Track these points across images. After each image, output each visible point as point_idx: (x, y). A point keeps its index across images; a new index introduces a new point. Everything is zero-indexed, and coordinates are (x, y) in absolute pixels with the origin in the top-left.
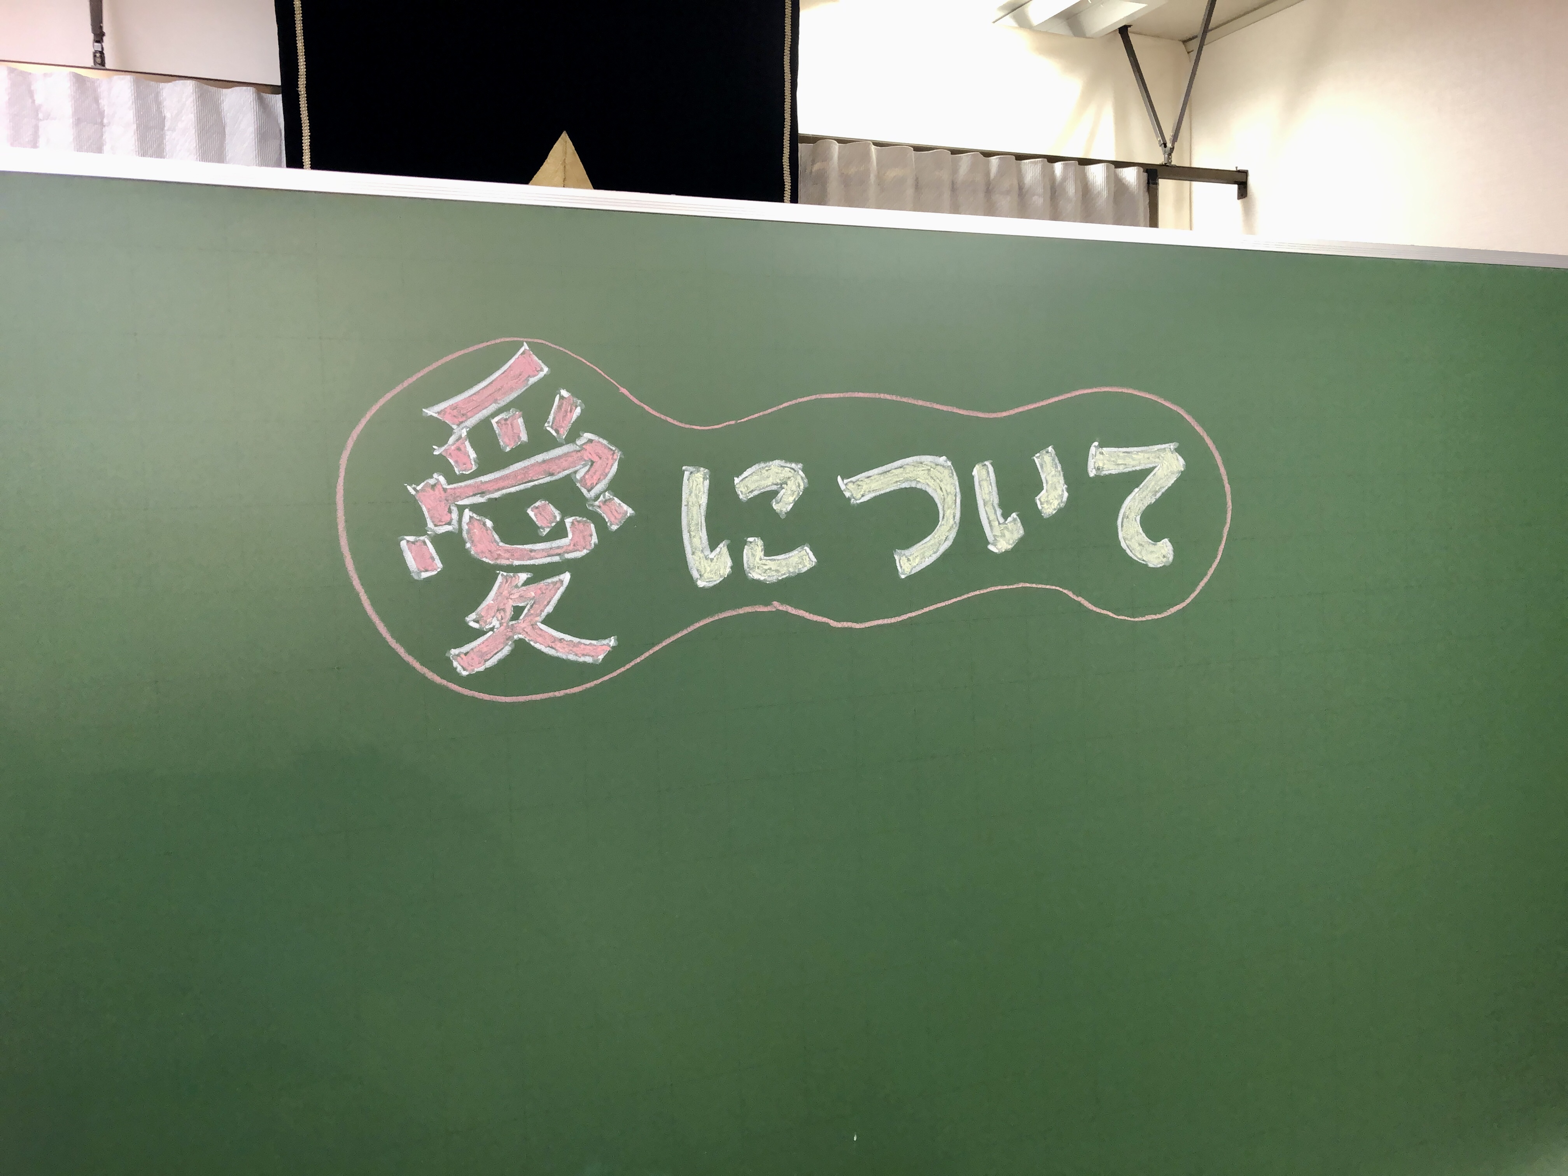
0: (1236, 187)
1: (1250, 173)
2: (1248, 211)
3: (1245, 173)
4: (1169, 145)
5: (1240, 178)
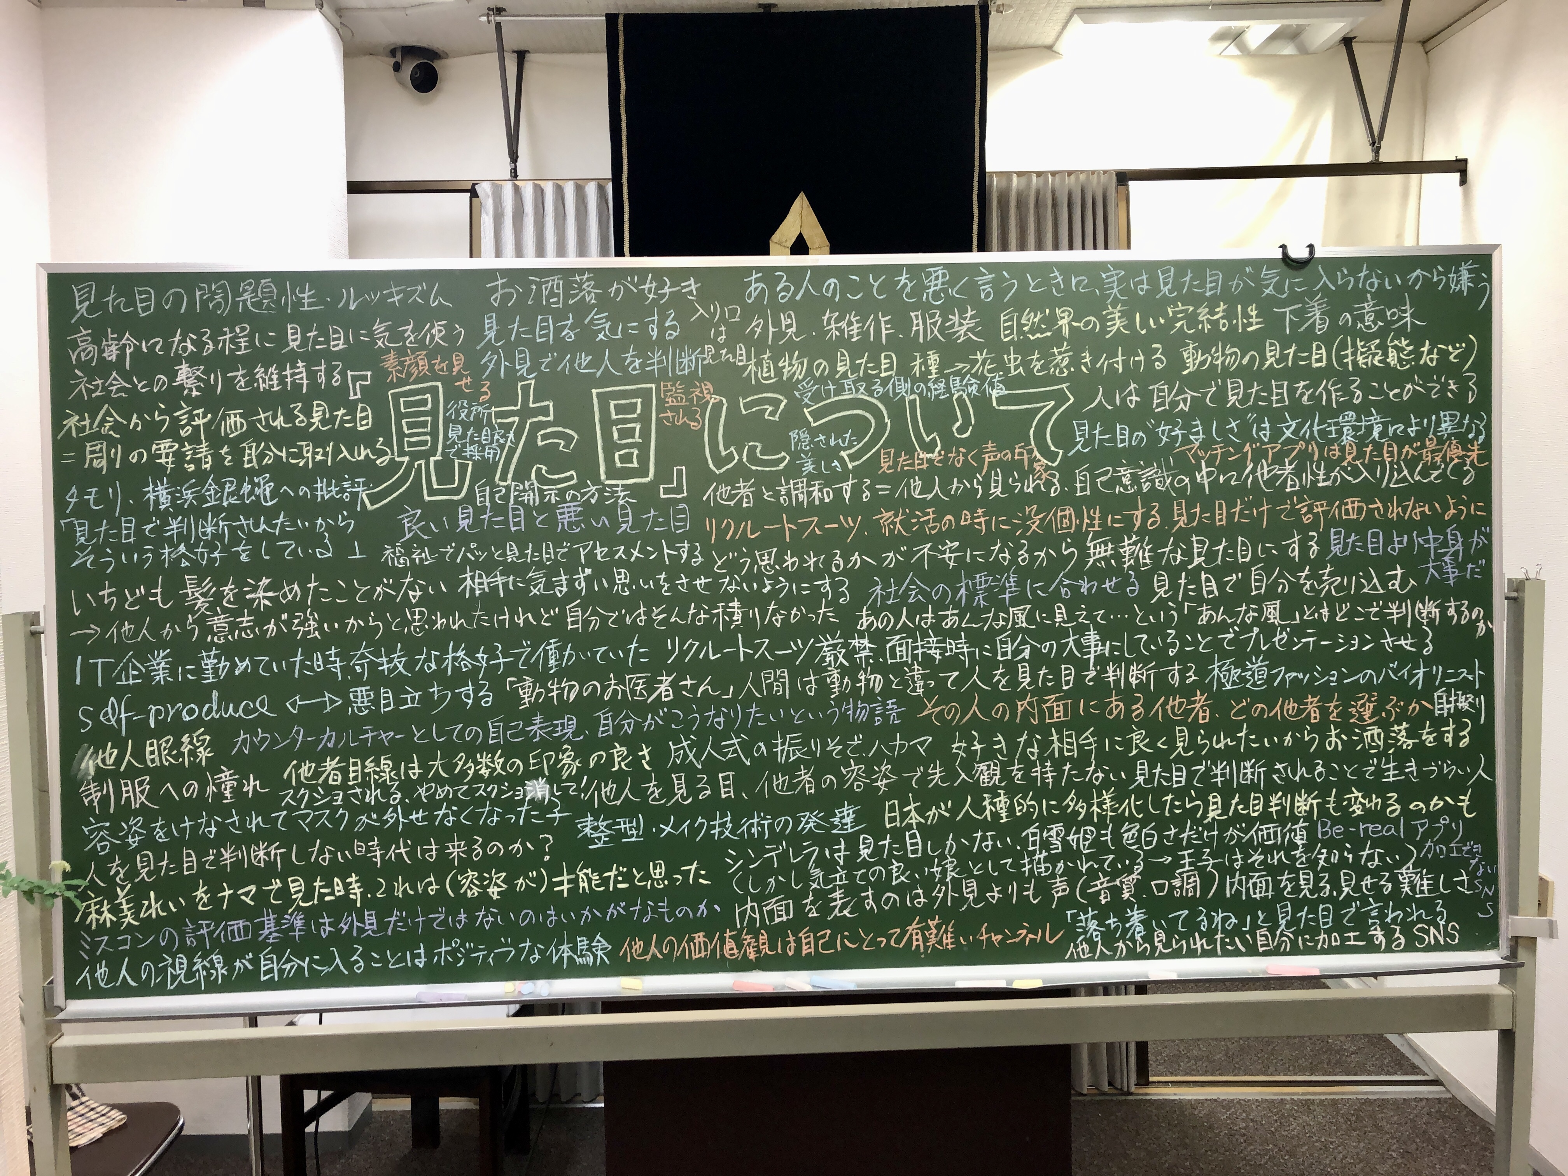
0: (1458, 175)
1: (1469, 162)
2: (1467, 196)
3: (1465, 161)
4: (1377, 145)
5: (1461, 165)
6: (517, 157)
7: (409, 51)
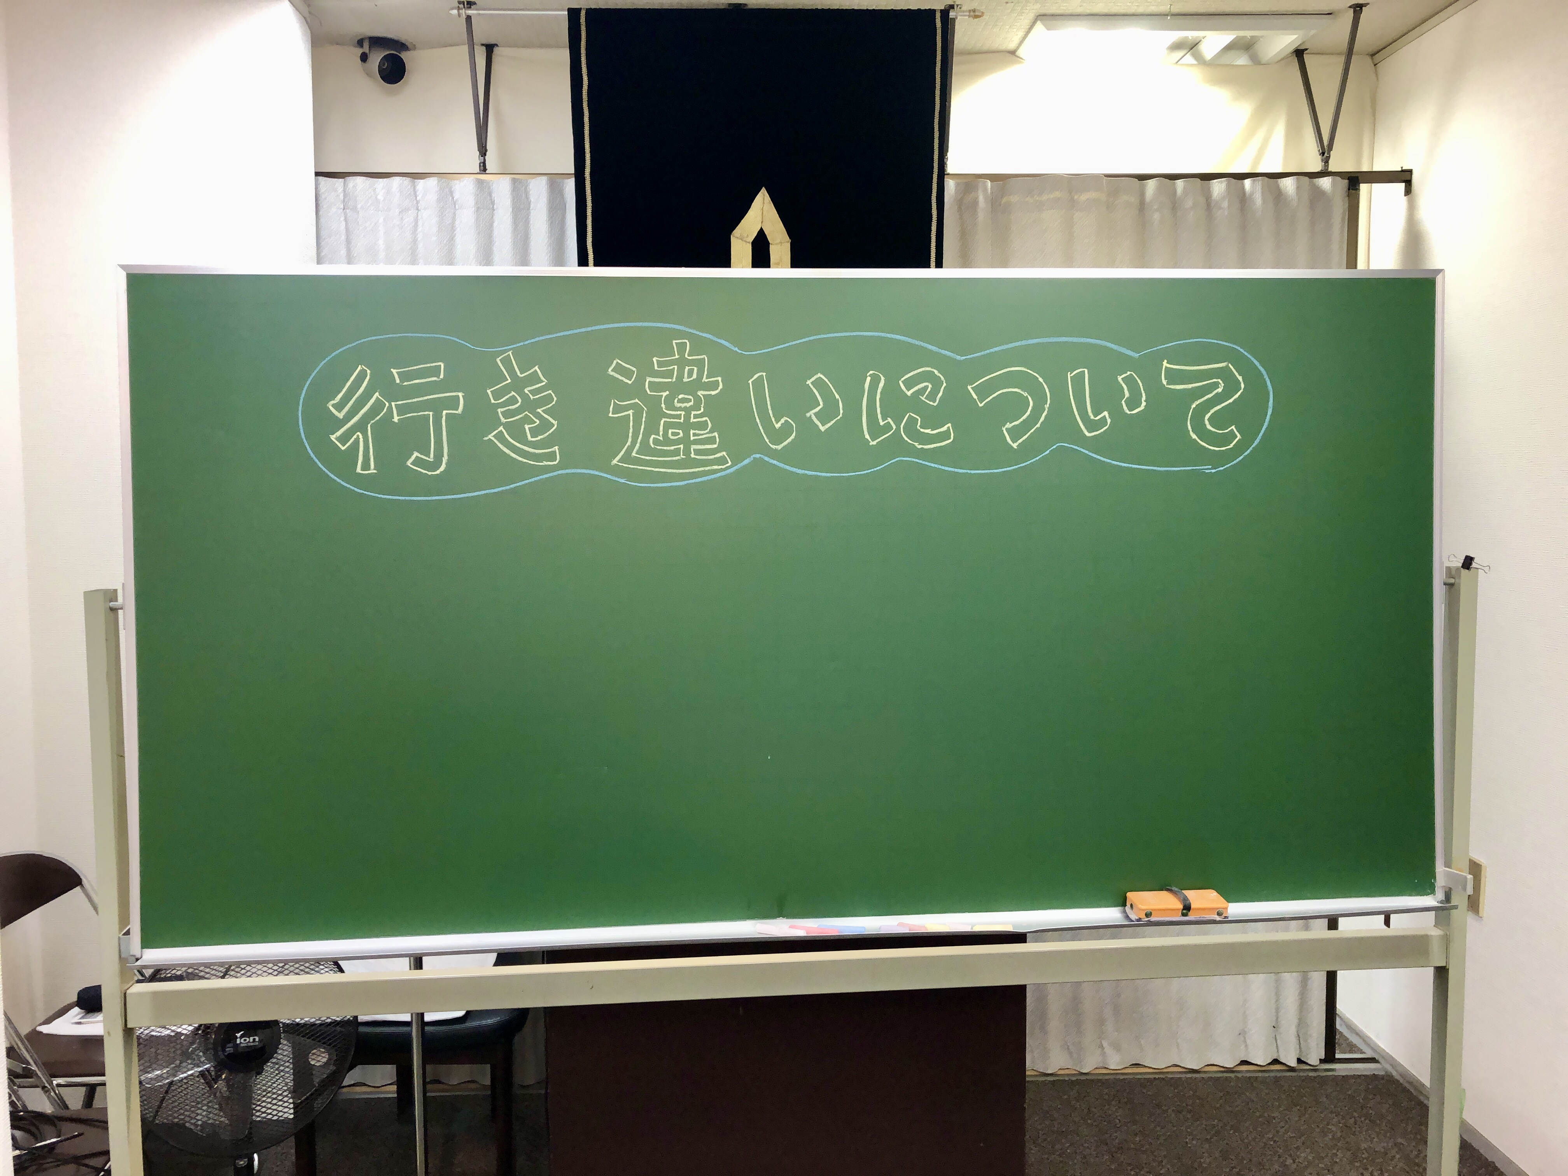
0: (1402, 186)
1: (1414, 173)
2: (1411, 204)
3: (1410, 171)
4: (1326, 155)
5: (1407, 175)
6: (486, 151)
7: (377, 42)
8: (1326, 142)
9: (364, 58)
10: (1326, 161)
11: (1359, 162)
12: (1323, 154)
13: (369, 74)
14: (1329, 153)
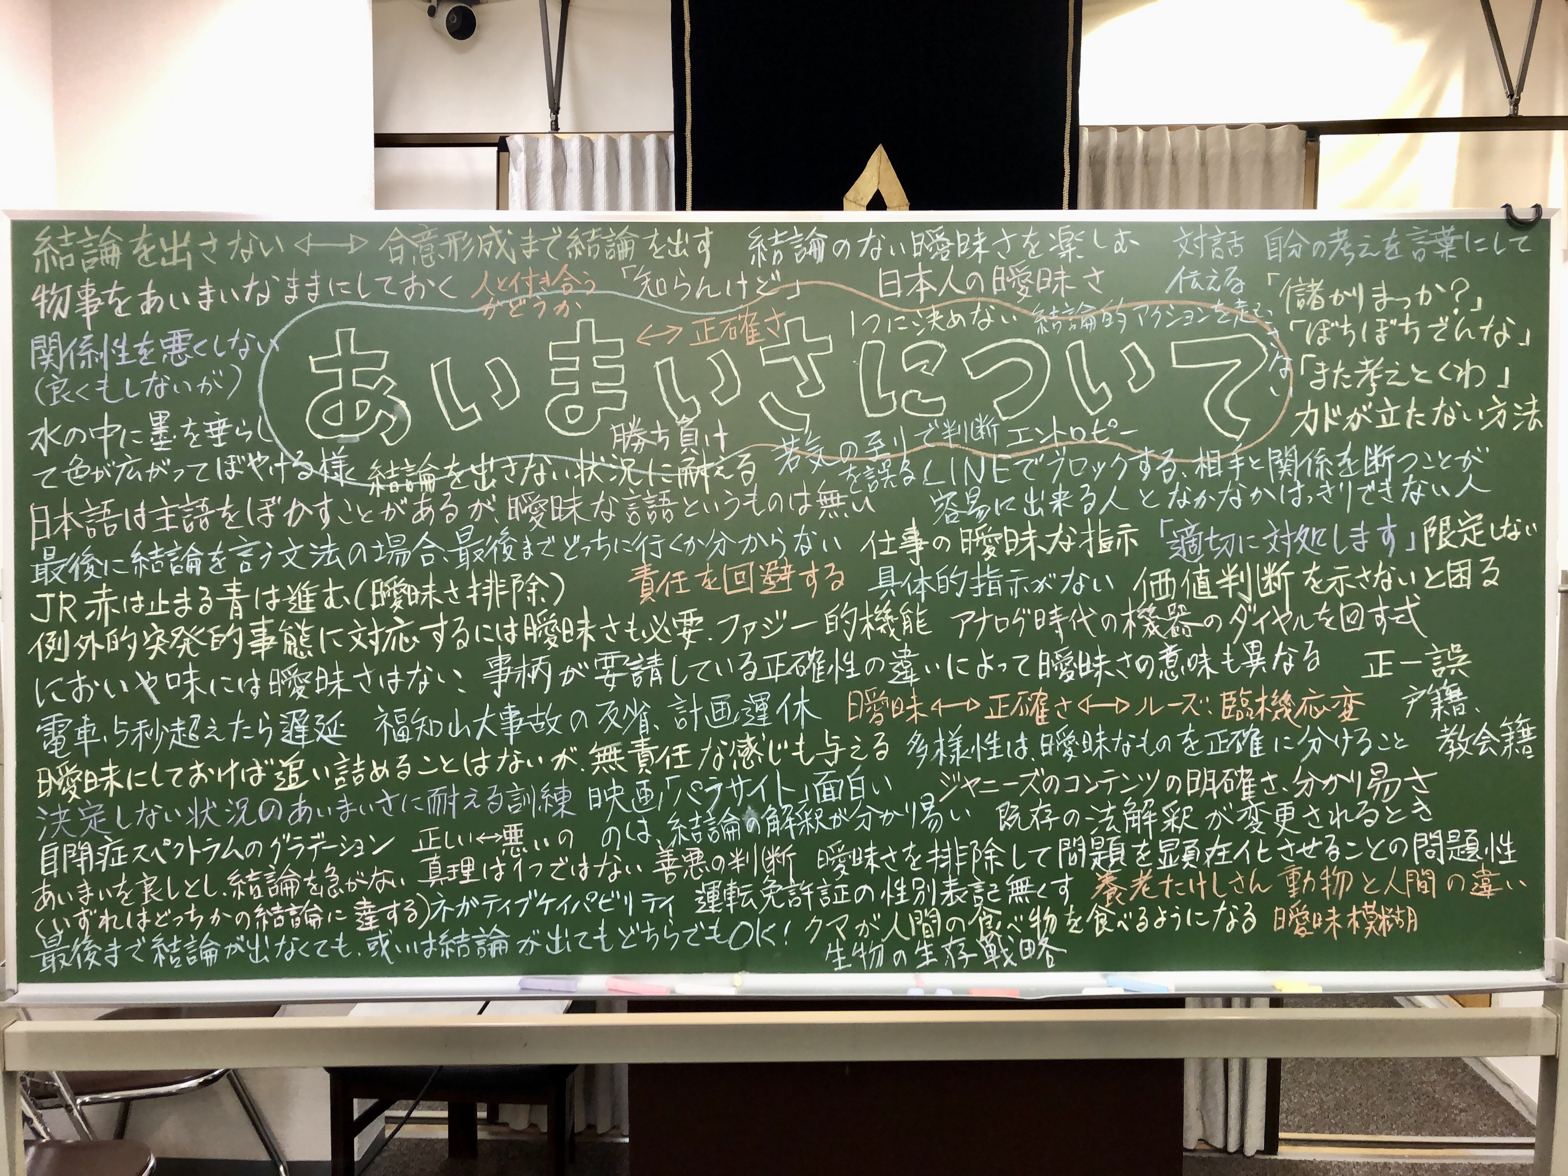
4: (1515, 97)
6: (559, 108)
8: (1515, 83)
9: (432, 12)
10: (1516, 104)
11: (1551, 103)
12: (1511, 96)
13: (437, 31)
14: (1519, 95)
